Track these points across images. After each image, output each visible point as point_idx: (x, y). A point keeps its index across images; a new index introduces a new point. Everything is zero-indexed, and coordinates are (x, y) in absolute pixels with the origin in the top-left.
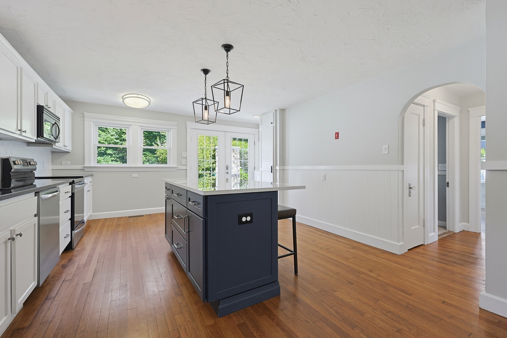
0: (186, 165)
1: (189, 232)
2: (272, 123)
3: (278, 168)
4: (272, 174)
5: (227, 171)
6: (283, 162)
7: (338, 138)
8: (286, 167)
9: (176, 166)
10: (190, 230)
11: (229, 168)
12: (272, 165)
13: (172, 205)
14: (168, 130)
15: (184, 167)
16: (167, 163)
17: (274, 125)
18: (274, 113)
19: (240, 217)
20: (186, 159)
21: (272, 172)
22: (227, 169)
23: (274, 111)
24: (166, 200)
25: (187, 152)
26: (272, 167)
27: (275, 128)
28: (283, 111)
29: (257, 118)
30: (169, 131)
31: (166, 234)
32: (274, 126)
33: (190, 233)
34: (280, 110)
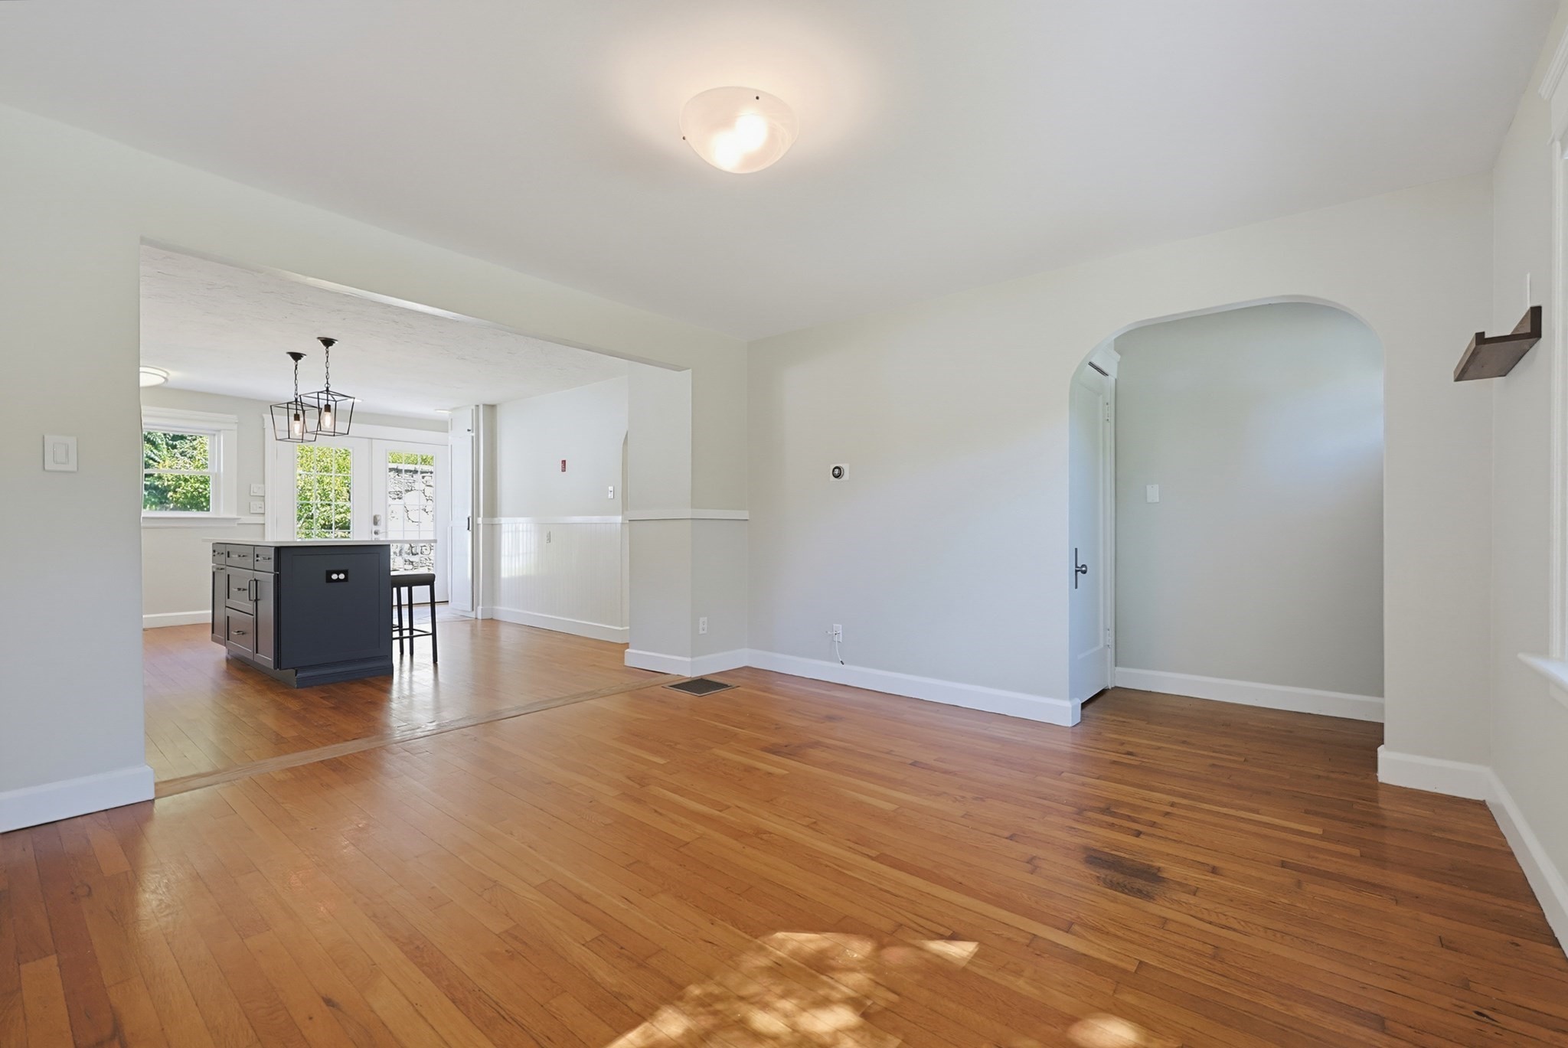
0: (264, 514)
1: (256, 600)
2: (469, 430)
3: (480, 520)
4: (470, 533)
5: (375, 528)
6: (492, 510)
7: (565, 471)
8: (496, 520)
9: (236, 517)
10: (258, 598)
11: (382, 522)
12: (470, 514)
13: (229, 575)
14: (214, 432)
15: (259, 520)
16: (208, 510)
17: (474, 434)
18: (472, 410)
19: (329, 573)
20: (264, 501)
21: (468, 529)
22: (376, 523)
23: (474, 408)
24: (214, 573)
25: (264, 483)
26: (469, 519)
27: (475, 442)
28: (491, 408)
29: (445, 414)
30: (214, 435)
31: (213, 632)
32: (473, 437)
33: (259, 602)
34: (484, 405)
